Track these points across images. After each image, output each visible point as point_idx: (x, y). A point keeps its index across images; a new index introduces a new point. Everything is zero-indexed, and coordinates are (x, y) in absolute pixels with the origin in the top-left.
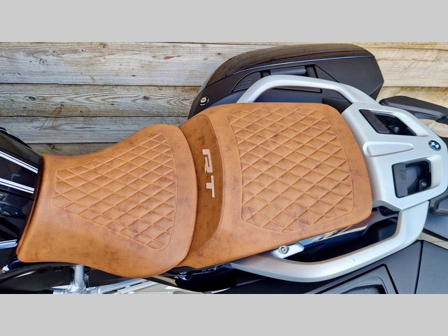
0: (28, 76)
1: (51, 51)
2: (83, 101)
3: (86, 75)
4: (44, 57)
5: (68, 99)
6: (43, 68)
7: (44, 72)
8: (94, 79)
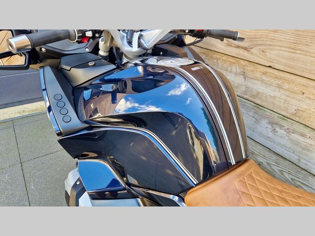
0: (256, 135)
1: (286, 128)
2: (277, 171)
3: (296, 155)
4: (277, 129)
5: (267, 163)
6: (271, 135)
7: (269, 138)
8: (299, 160)
